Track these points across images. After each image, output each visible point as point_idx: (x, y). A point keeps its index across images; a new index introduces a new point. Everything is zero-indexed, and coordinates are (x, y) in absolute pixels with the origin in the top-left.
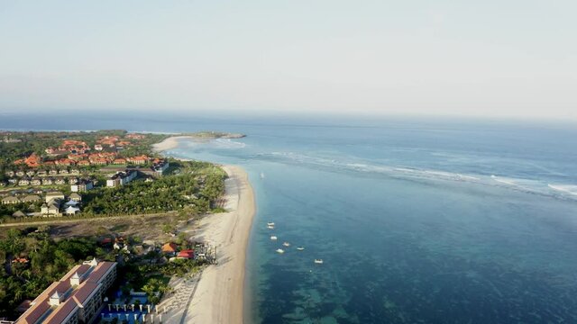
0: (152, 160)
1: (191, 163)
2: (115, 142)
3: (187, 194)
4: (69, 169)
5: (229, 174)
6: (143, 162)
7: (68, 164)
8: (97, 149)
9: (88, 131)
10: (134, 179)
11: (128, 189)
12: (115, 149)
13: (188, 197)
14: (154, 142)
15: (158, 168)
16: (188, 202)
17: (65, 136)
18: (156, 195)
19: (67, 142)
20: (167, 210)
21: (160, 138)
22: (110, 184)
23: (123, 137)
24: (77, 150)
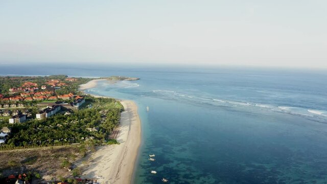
0: (75, 97)
1: (100, 99)
2: (56, 84)
3: (91, 127)
4: (17, 104)
5: (125, 108)
6: (68, 98)
7: (18, 100)
8: (42, 88)
9: (43, 76)
10: (57, 113)
11: (49, 122)
12: (54, 89)
13: (90, 130)
14: (81, 84)
15: (75, 104)
16: (89, 135)
17: (27, 79)
18: (68, 127)
19: (26, 84)
20: (70, 143)
21: (85, 81)
22: (38, 116)
23: (62, 80)
24: (29, 89)
